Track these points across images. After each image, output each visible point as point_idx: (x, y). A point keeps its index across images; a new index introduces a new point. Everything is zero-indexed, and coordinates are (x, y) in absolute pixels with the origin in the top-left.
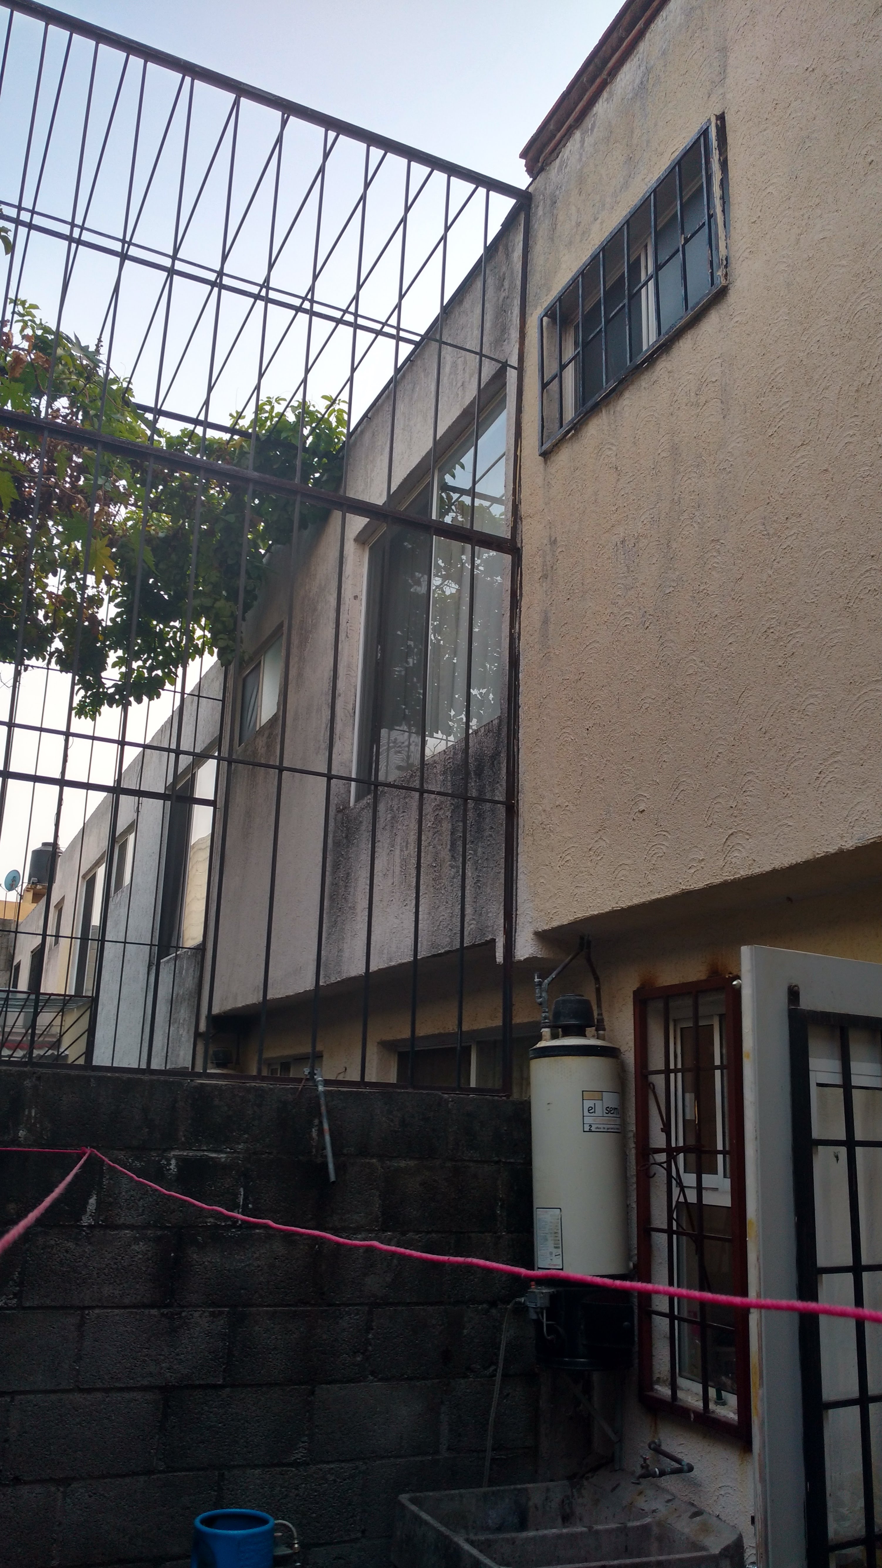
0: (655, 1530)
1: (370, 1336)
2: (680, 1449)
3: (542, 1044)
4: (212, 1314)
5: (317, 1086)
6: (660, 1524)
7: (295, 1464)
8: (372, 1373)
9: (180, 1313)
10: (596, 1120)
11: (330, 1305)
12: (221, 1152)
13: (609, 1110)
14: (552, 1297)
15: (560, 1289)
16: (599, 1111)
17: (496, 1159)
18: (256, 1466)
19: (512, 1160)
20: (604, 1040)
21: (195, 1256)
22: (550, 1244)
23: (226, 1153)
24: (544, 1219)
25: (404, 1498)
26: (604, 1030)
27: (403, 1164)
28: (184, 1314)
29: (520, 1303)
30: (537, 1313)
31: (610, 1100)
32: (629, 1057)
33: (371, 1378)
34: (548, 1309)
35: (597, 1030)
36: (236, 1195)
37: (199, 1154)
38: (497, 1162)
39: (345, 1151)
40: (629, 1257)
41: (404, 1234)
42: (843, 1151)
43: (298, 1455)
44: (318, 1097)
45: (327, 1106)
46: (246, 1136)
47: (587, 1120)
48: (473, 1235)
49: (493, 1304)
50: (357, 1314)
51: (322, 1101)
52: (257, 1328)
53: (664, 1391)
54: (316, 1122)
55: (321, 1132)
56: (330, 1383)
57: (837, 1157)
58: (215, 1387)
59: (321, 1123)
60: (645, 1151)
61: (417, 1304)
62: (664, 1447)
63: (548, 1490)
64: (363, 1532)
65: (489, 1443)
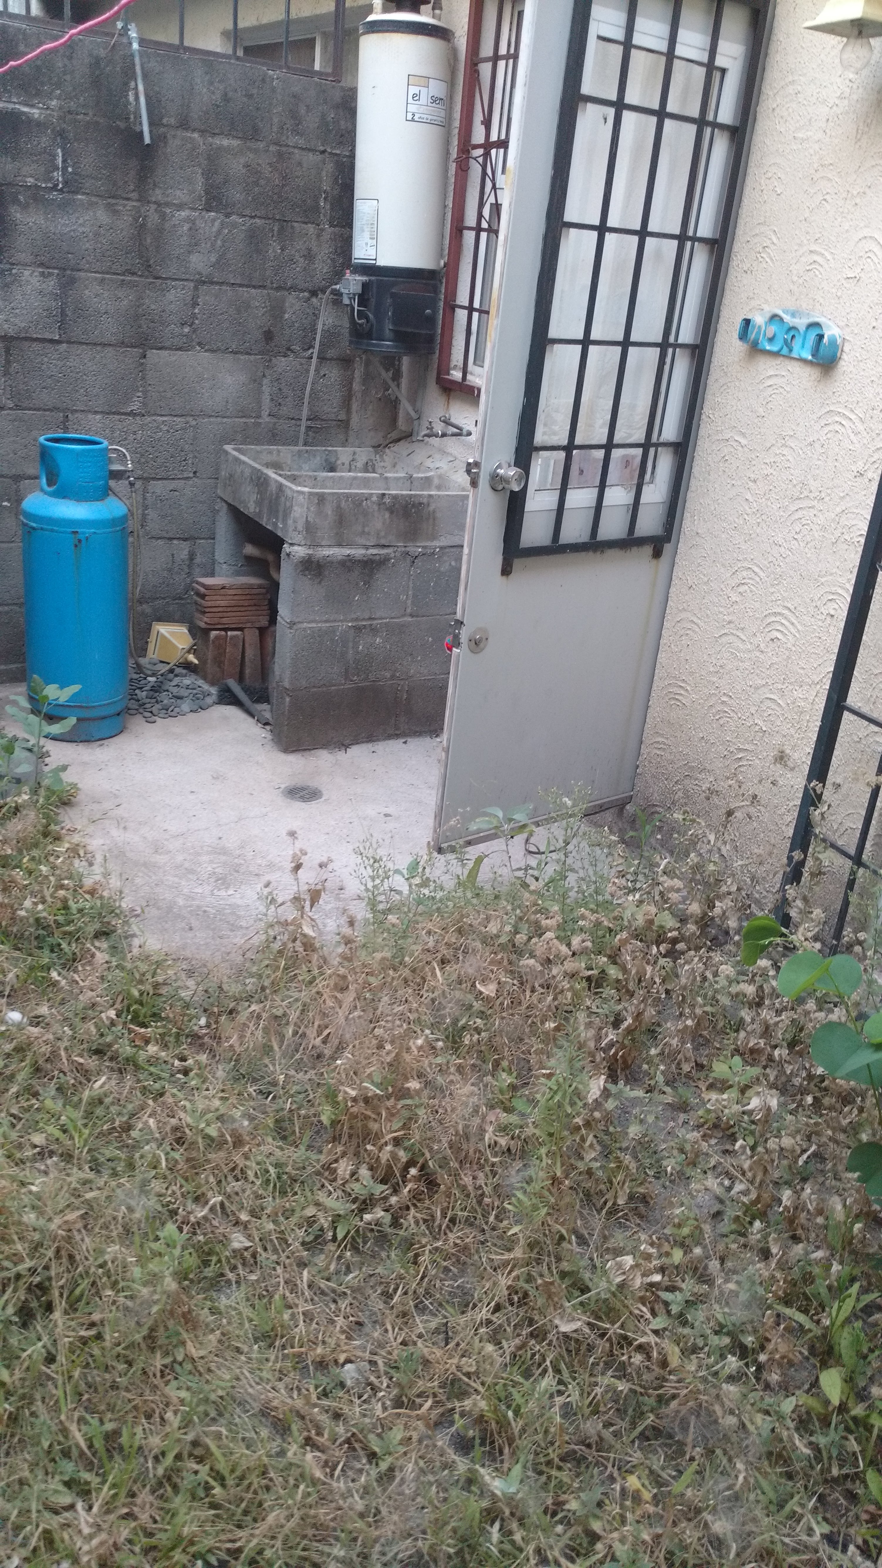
0: (436, 481)
1: (196, 311)
2: (465, 421)
3: (371, 18)
4: (42, 274)
5: (131, 44)
6: (440, 477)
7: (132, 414)
8: (199, 344)
9: (11, 270)
10: (422, 108)
11: (157, 278)
12: (32, 106)
13: (435, 100)
14: (365, 285)
15: (373, 278)
16: (424, 100)
17: (322, 148)
18: (96, 413)
19: (338, 152)
20: (439, 20)
21: (18, 215)
22: (367, 235)
23: (39, 108)
24: (363, 210)
25: (228, 448)
26: (441, 9)
27: (225, 142)
28: (14, 271)
29: (335, 290)
30: (350, 298)
31: (437, 88)
32: (462, 41)
33: (198, 348)
34: (360, 295)
35: (434, 9)
36: (54, 156)
37: (11, 106)
38: (323, 152)
39: (165, 121)
40: (441, 256)
41: (228, 215)
42: (611, 112)
43: (135, 406)
44: (132, 55)
45: (143, 68)
46: (58, 92)
47: (412, 108)
48: (295, 224)
49: (314, 293)
50: (183, 289)
51: (137, 60)
52: (87, 292)
53: (457, 375)
54: (132, 84)
55: (137, 98)
56: (160, 349)
57: (605, 119)
58: (52, 341)
59: (136, 88)
60: (466, 146)
61: (241, 285)
62: (453, 420)
63: (354, 453)
64: (195, 473)
65: (305, 413)
